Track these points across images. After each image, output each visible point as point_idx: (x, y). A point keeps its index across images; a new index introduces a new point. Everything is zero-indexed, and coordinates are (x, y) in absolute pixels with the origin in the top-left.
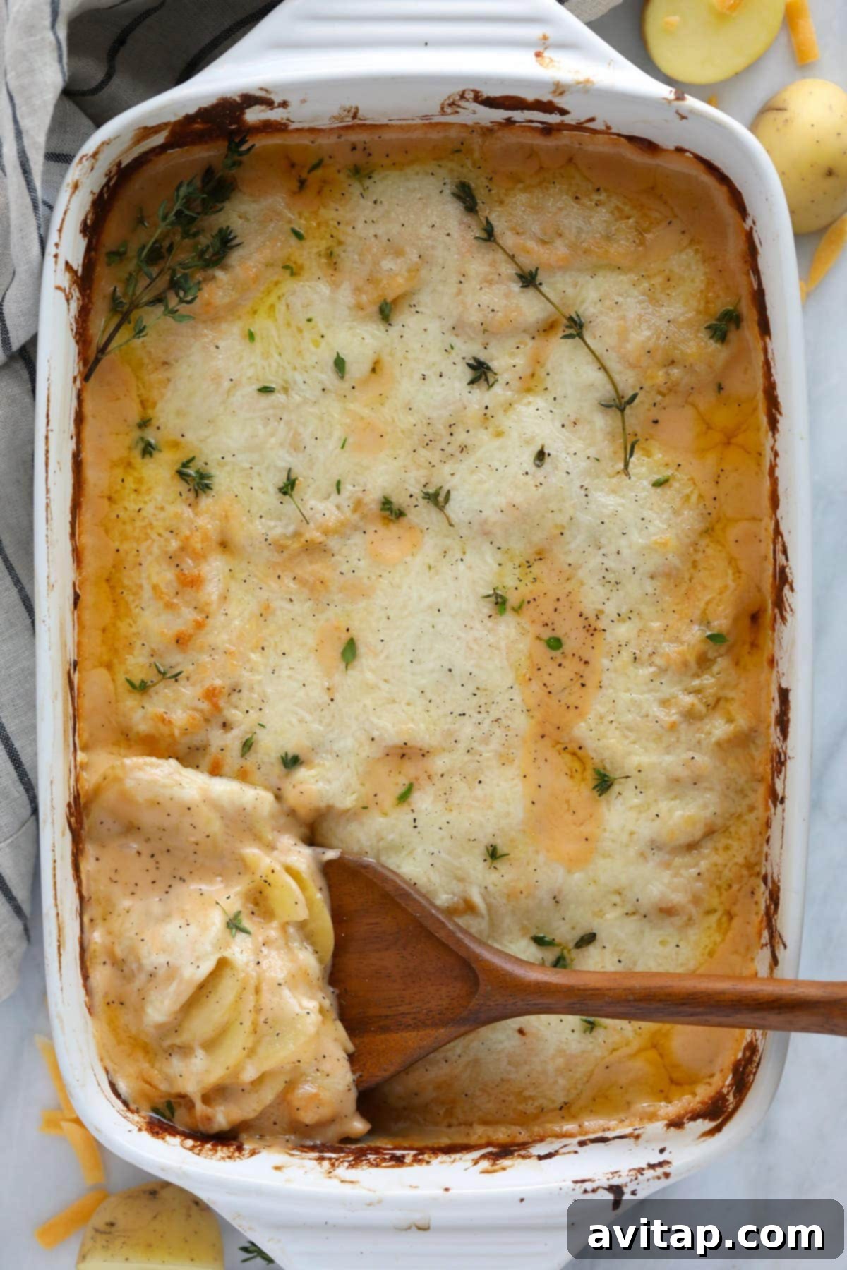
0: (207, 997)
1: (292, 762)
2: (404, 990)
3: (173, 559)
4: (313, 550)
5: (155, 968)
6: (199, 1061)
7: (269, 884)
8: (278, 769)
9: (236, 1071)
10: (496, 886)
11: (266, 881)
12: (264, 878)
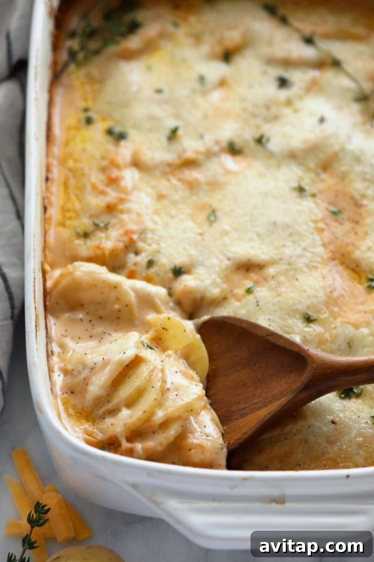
0: (129, 378)
1: (178, 272)
2: (255, 390)
3: (103, 170)
4: (190, 164)
5: (95, 364)
6: (125, 413)
7: (166, 330)
8: (170, 275)
9: (151, 414)
10: (311, 336)
11: (164, 328)
12: (162, 326)
